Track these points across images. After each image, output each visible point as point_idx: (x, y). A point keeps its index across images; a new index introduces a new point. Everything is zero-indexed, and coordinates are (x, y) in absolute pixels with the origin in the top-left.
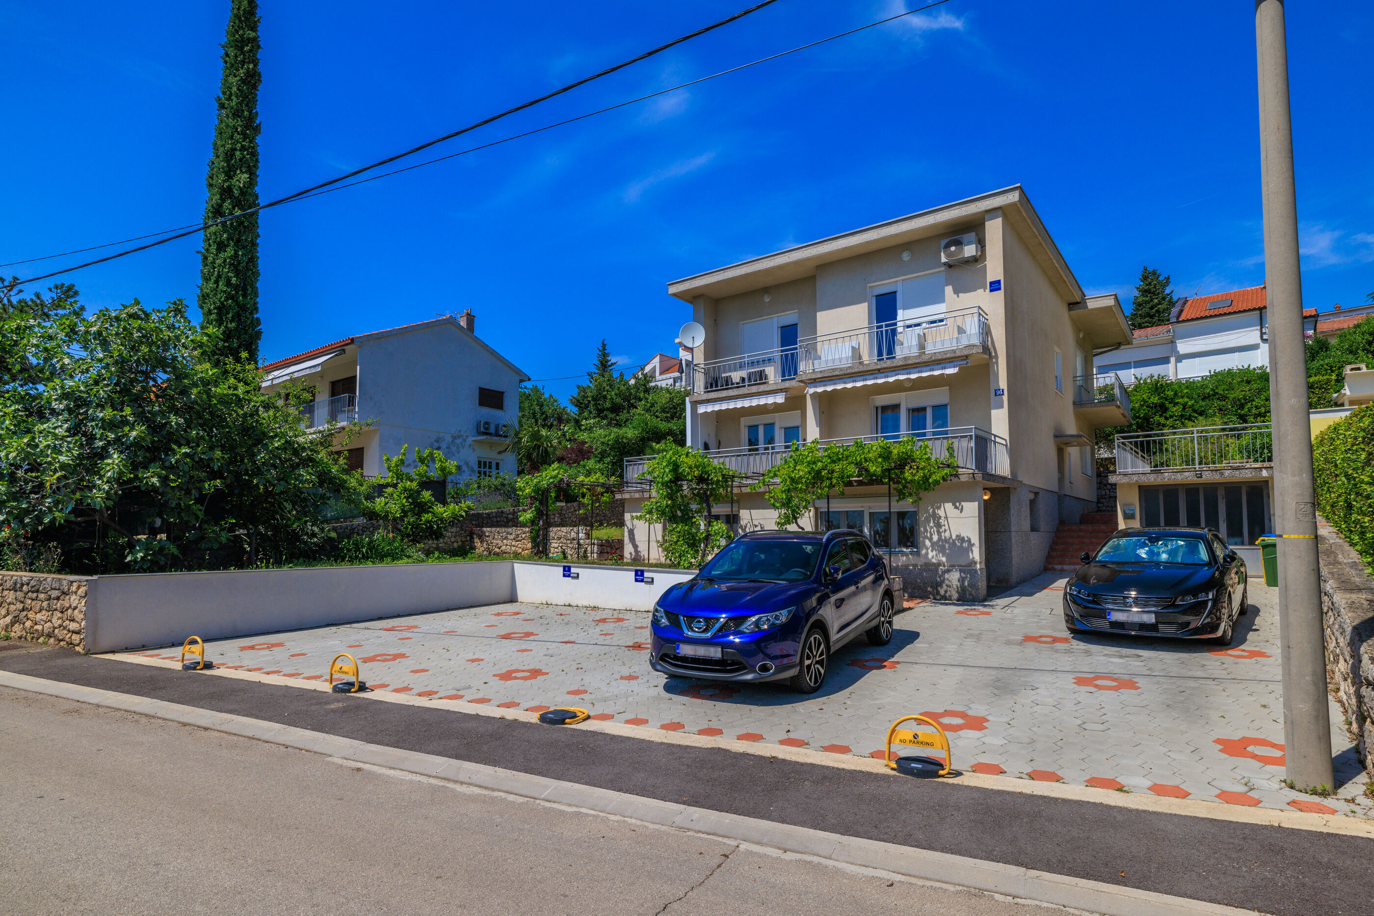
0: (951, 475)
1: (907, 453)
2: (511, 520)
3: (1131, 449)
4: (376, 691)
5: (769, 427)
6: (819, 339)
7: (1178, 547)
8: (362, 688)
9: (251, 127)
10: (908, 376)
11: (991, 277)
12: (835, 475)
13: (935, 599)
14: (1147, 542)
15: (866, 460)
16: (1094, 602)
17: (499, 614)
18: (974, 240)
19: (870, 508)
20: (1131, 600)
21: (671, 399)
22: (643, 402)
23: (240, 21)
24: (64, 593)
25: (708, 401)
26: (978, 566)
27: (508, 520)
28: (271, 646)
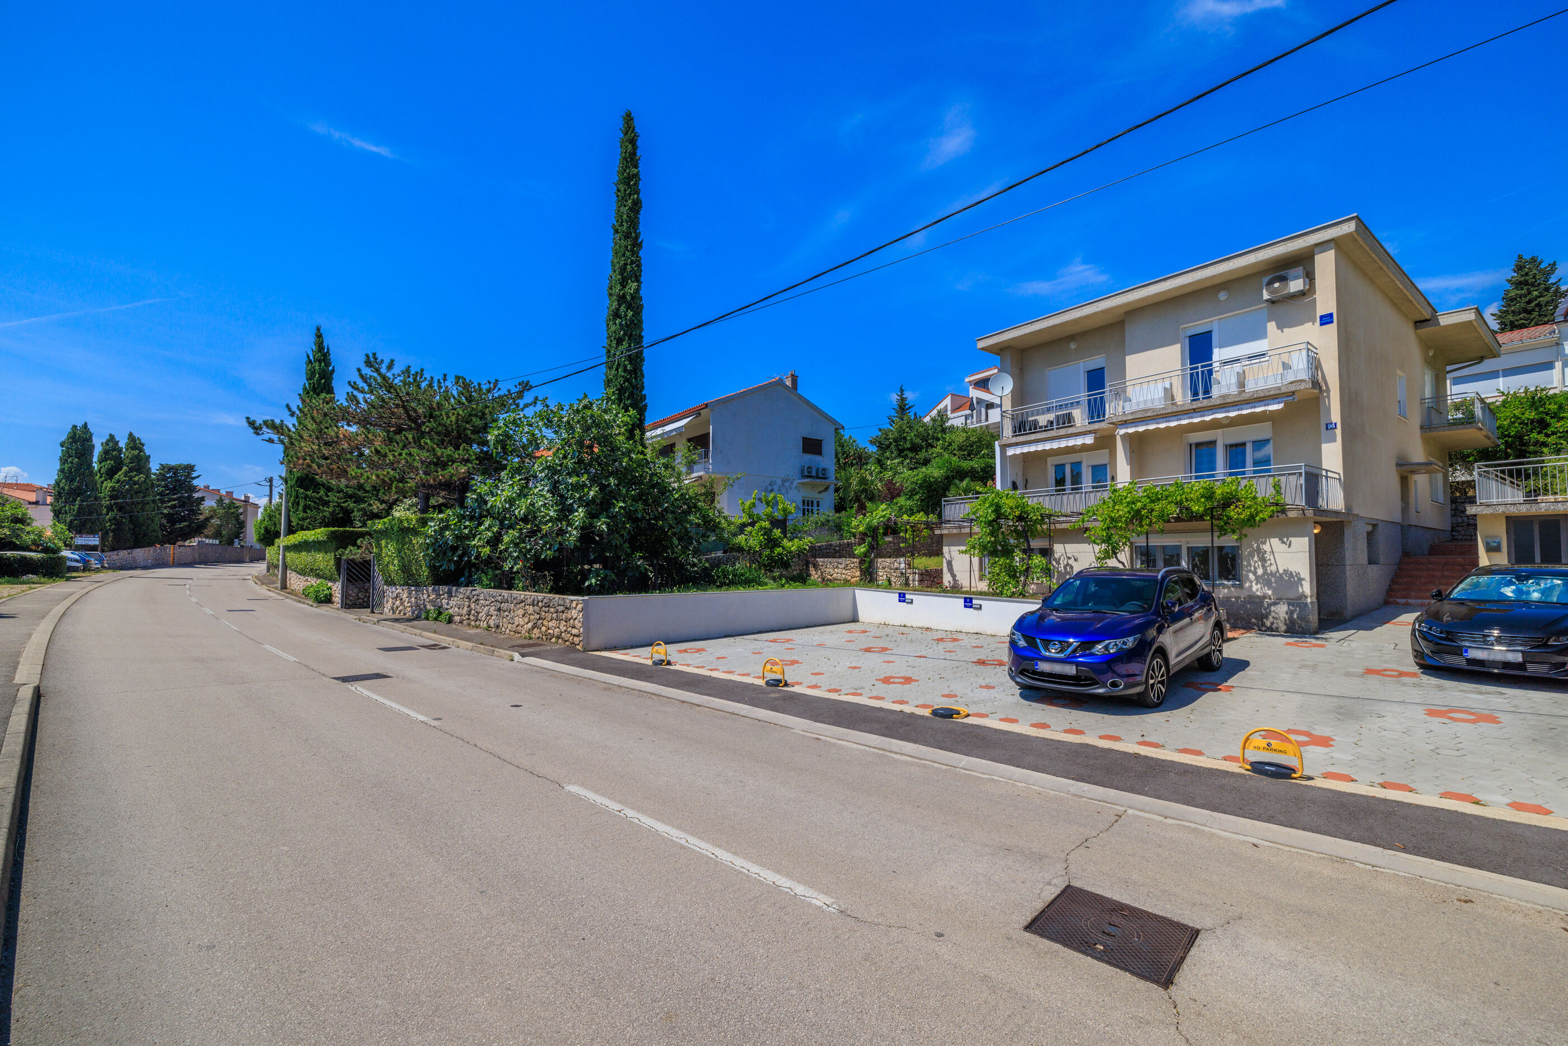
0: (1278, 512)
1: (1231, 493)
2: (838, 551)
3: (1497, 476)
4: (796, 687)
5: (1076, 466)
6: (1128, 383)
7: (1553, 587)
8: (786, 685)
9: (636, 245)
10: (1227, 414)
11: (1321, 310)
12: (1154, 513)
13: (1260, 630)
14: (1514, 580)
15: (1187, 499)
16: (1447, 639)
17: (850, 632)
18: (1302, 275)
19: (1187, 543)
20: (1492, 638)
21: (968, 438)
22: (941, 442)
23: (627, 162)
24: (567, 608)
25: (1017, 444)
26: (1309, 600)
27: (836, 552)
28: (699, 651)
